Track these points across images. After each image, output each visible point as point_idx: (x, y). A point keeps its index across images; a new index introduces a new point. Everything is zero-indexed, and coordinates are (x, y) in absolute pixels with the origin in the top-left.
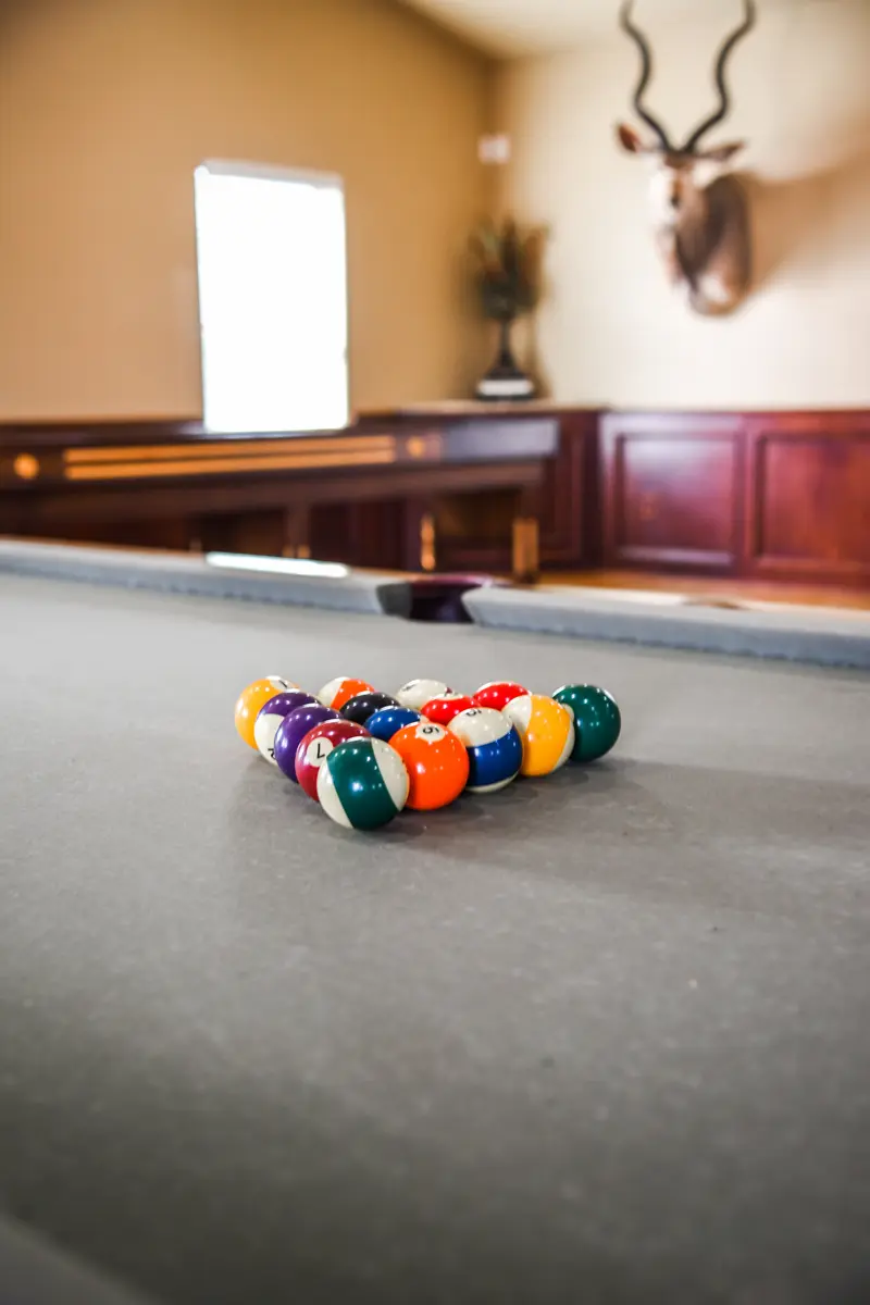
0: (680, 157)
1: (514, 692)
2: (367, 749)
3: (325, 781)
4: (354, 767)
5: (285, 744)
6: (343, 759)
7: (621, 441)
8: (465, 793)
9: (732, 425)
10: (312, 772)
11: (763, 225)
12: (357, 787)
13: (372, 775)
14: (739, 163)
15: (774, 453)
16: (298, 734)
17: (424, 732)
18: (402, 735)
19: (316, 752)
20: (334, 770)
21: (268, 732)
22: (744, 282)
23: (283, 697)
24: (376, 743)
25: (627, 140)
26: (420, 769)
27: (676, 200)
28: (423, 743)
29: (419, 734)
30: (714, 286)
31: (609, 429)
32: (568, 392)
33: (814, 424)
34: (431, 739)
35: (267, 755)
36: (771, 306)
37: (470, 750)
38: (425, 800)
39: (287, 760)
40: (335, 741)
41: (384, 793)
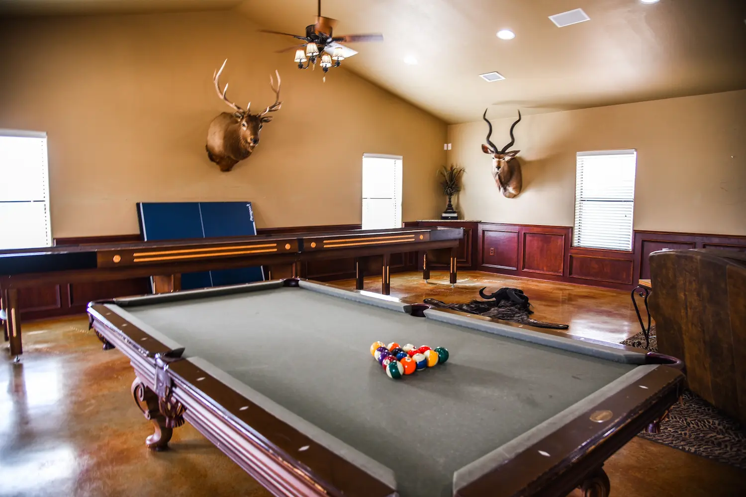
0: (500, 154)
1: (427, 349)
2: (396, 363)
3: (388, 368)
4: (393, 367)
5: (380, 358)
6: (392, 365)
7: (483, 231)
8: (416, 370)
9: (517, 229)
10: (385, 367)
11: (525, 172)
12: (394, 371)
13: (396, 368)
14: (518, 155)
15: (528, 238)
16: (384, 357)
17: (407, 359)
18: (402, 360)
19: (386, 362)
20: (390, 367)
21: (378, 355)
22: (520, 189)
23: (381, 347)
24: (398, 362)
25: (485, 149)
26: (406, 367)
27: (498, 167)
28: (407, 362)
29: (406, 360)
30: (511, 189)
31: (481, 227)
32: (468, 218)
33: (539, 230)
34: (409, 361)
35: (377, 359)
36: (528, 196)
37: (416, 363)
38: (407, 372)
39: (381, 362)
40: (390, 360)
41: (399, 372)
